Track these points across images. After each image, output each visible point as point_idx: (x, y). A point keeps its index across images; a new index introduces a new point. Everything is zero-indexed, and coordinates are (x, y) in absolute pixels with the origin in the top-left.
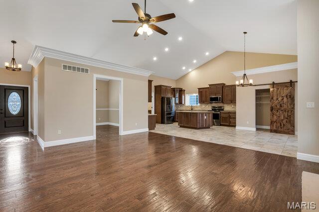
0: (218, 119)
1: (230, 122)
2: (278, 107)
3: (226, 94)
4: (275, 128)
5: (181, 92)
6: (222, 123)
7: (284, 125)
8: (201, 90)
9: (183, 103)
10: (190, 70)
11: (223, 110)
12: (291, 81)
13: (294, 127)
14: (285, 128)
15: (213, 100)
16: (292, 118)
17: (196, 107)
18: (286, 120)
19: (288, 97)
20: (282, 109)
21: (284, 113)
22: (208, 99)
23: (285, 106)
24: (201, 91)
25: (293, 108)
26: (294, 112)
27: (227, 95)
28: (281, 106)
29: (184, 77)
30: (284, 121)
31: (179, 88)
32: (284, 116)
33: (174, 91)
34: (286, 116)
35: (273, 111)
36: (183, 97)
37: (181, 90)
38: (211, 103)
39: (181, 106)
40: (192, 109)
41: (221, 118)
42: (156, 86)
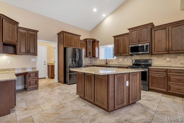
1: (169, 88)
3: (156, 40)
5: (94, 43)
6: (151, 87)
8: (117, 38)
9: (97, 56)
10: (104, 15)
11: (150, 65)
15: (135, 50)
17: (112, 61)
22: (128, 49)
24: (118, 40)
27: (159, 41)
29: (98, 26)
31: (92, 39)
33: (86, 42)
36: (97, 49)
37: (95, 41)
38: (131, 55)
39: (94, 60)
40: (106, 64)
41: (150, 79)
42: (59, 34)
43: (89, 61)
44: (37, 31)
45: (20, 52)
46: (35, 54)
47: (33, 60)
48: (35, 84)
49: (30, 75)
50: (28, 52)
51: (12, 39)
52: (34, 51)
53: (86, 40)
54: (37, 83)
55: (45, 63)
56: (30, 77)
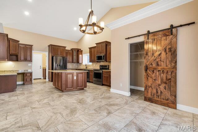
0: (101, 78)
2: (154, 66)
4: (149, 95)
7: (161, 92)
8: (91, 50)
9: (80, 62)
12: (172, 26)
13: (175, 96)
14: (162, 97)
16: (172, 84)
18: (165, 85)
19: (167, 50)
20: (159, 68)
21: (162, 74)
22: (96, 58)
23: (163, 65)
25: (175, 67)
26: (176, 73)
28: (158, 65)
30: (162, 87)
32: (162, 80)
34: (165, 80)
35: (148, 71)
37: (79, 51)
38: (97, 62)
39: (80, 65)
40: (86, 68)
41: (103, 78)
42: (49, 46)
43: (76, 66)
44: (32, 46)
45: (20, 60)
46: (31, 61)
47: (29, 65)
48: (30, 80)
49: (26, 74)
50: (25, 60)
51: (15, 52)
52: (30, 58)
53: (72, 50)
54: (31, 80)
55: (41, 67)
56: (26, 75)
